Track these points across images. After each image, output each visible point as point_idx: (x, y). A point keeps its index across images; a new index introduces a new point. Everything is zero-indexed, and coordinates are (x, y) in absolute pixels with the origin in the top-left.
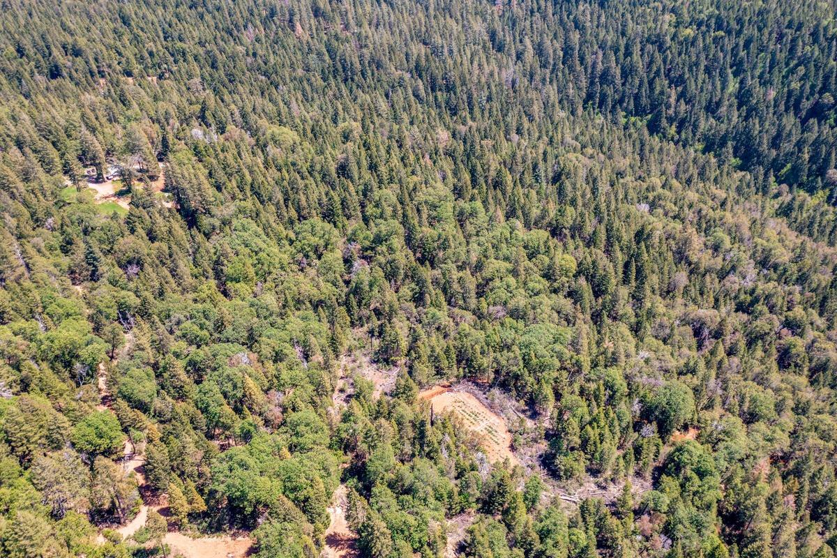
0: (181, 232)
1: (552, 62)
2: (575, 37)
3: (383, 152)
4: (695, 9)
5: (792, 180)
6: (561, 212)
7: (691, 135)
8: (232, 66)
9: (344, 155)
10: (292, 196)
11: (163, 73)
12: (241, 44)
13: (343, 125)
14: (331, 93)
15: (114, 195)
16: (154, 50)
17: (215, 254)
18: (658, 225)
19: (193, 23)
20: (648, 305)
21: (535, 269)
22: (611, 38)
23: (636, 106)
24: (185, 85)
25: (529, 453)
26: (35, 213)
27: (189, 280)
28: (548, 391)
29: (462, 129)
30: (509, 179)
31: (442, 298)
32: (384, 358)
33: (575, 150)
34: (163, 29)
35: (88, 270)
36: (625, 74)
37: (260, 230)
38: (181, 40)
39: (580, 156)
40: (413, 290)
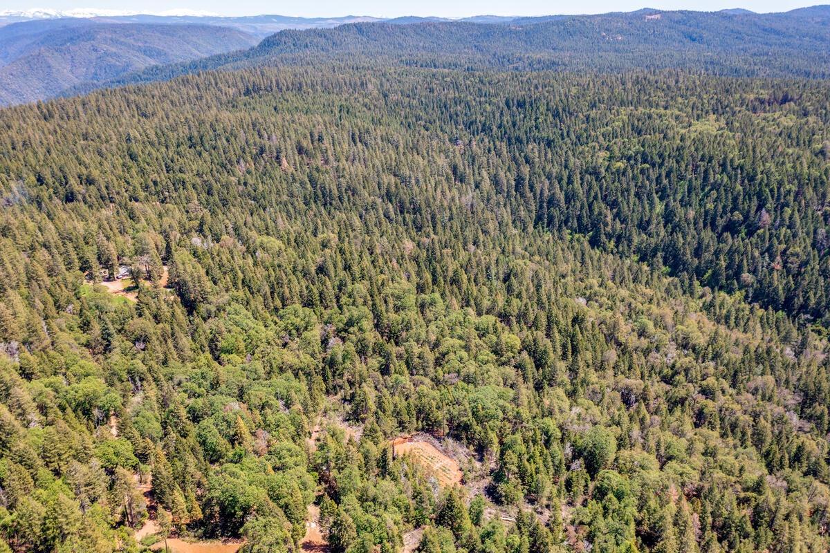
0: (182, 317)
1: (506, 190)
2: (526, 170)
3: (356, 256)
4: (625, 147)
5: (714, 283)
6: (508, 302)
7: (626, 248)
8: (225, 192)
9: (323, 258)
10: (277, 290)
11: (165, 198)
12: (234, 176)
13: (322, 236)
14: (312, 213)
15: (124, 291)
16: (158, 180)
17: (211, 333)
18: (592, 314)
19: (192, 158)
20: (583, 375)
21: (485, 345)
22: (555, 170)
23: (579, 225)
24: (184, 208)
25: (477, 486)
26: (58, 301)
27: (189, 353)
28: (493, 436)
29: (426, 241)
30: (464, 277)
31: (404, 367)
32: (355, 417)
33: (523, 257)
34: (166, 164)
35: (101, 344)
36: (569, 198)
37: (250, 314)
38: (181, 171)
39: (528, 263)
40: (380, 362)
